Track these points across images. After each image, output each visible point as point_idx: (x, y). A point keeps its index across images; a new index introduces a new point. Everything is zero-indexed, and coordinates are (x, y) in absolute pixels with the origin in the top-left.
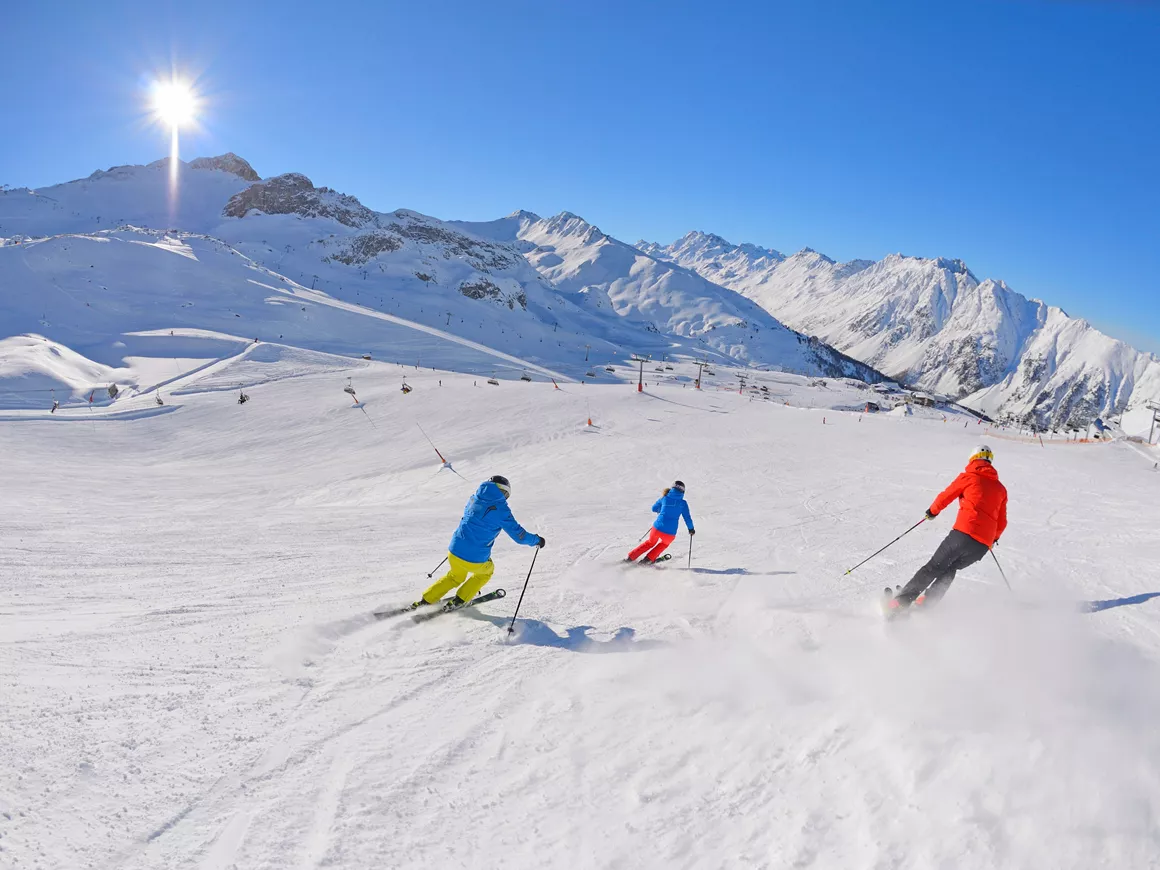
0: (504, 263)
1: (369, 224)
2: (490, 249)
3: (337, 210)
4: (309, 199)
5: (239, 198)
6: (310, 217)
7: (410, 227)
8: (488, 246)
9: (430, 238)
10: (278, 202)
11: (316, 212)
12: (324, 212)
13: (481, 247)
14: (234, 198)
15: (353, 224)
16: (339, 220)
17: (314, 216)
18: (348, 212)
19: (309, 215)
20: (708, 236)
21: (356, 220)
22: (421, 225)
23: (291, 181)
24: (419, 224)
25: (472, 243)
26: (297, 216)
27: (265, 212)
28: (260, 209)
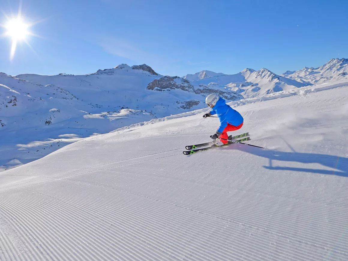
0: (234, 98)
1: (191, 89)
2: (230, 94)
3: (181, 86)
4: (172, 83)
5: (151, 84)
6: (173, 89)
7: (204, 89)
8: (229, 93)
9: (210, 92)
10: (163, 85)
11: (175, 88)
12: (177, 87)
13: (227, 93)
14: (149, 84)
15: (186, 90)
16: (182, 89)
17: (174, 89)
18: (184, 86)
20: (341, 60)
21: (187, 88)
22: (207, 88)
23: (166, 79)
24: (206, 88)
25: (224, 93)
26: (169, 89)
27: (160, 88)
28: (158, 87)
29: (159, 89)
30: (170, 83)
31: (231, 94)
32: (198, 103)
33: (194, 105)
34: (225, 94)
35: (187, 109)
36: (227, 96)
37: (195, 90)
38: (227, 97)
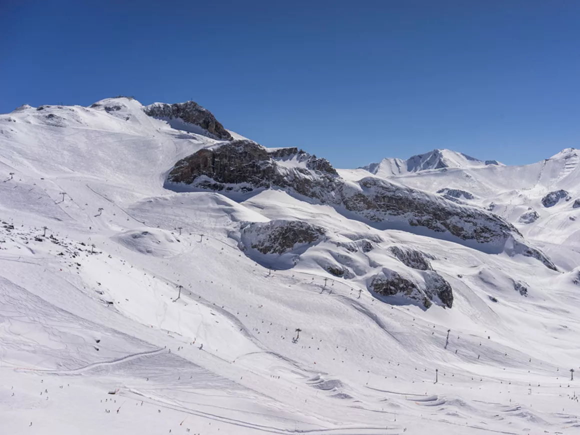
0: (486, 235)
2: (471, 219)
4: (263, 168)
5: (186, 164)
8: (468, 216)
10: (229, 170)
12: (280, 182)
19: (262, 185)
22: (389, 194)
25: (449, 214)
26: (248, 185)
27: (216, 179)
28: (210, 176)
29: (213, 182)
30: (253, 166)
31: (475, 221)
32: (317, 237)
33: (301, 241)
34: (453, 220)
35: (275, 251)
36: (459, 225)
37: (347, 196)
38: (462, 229)
